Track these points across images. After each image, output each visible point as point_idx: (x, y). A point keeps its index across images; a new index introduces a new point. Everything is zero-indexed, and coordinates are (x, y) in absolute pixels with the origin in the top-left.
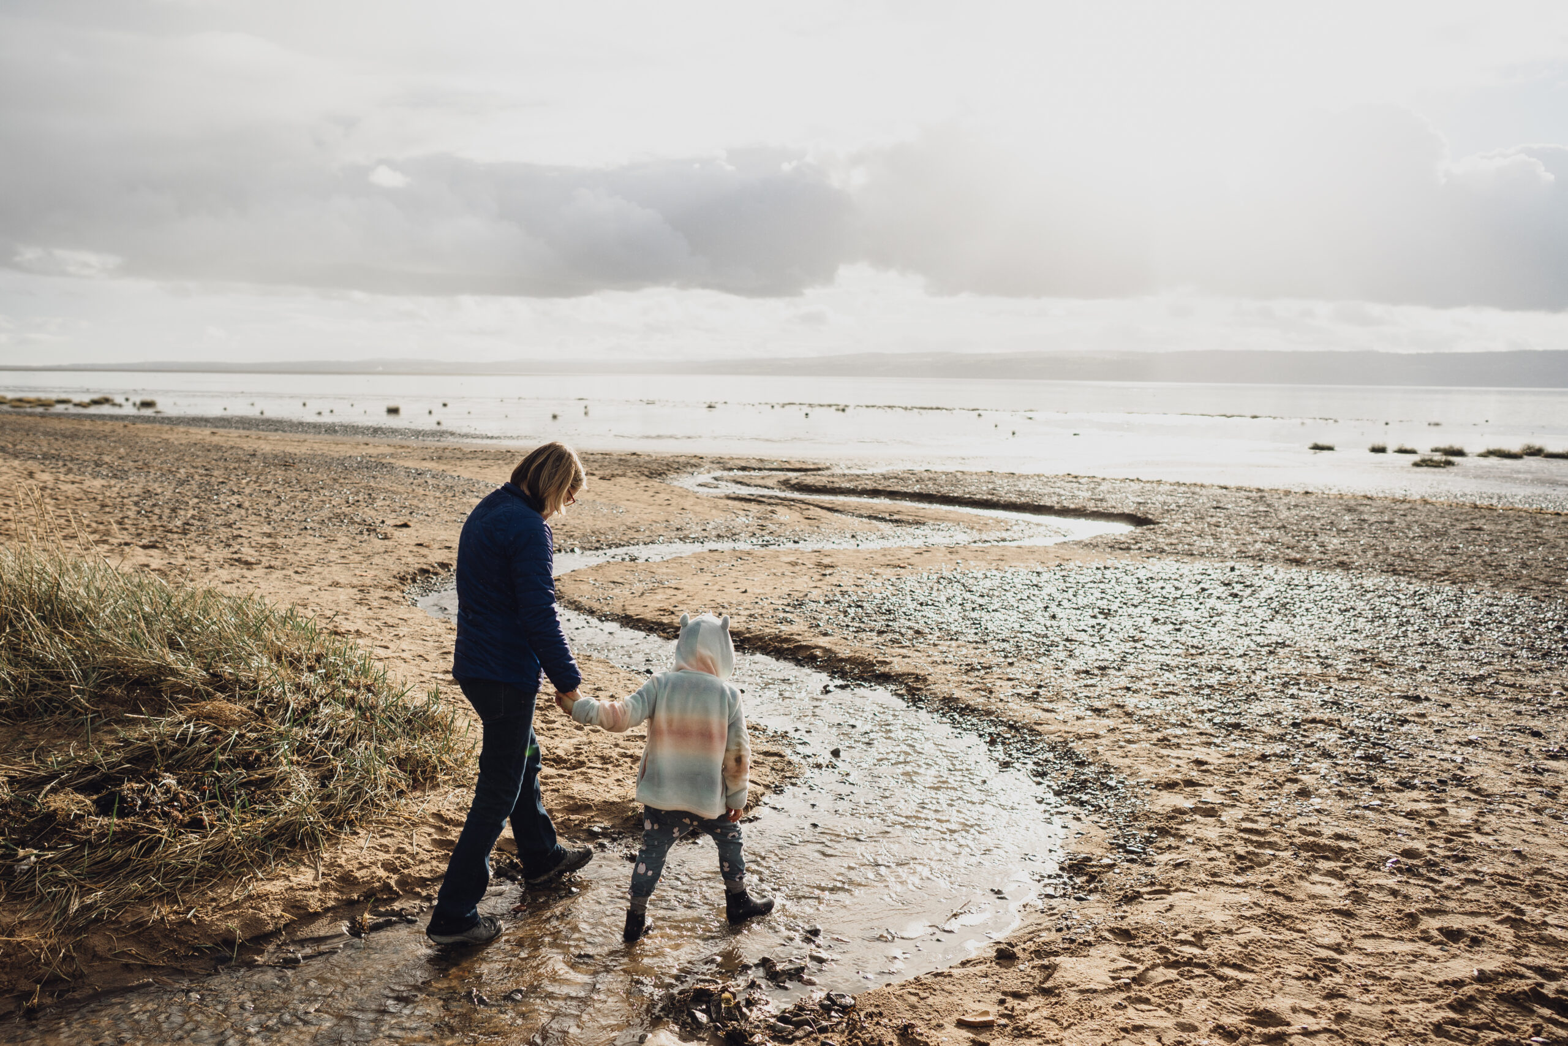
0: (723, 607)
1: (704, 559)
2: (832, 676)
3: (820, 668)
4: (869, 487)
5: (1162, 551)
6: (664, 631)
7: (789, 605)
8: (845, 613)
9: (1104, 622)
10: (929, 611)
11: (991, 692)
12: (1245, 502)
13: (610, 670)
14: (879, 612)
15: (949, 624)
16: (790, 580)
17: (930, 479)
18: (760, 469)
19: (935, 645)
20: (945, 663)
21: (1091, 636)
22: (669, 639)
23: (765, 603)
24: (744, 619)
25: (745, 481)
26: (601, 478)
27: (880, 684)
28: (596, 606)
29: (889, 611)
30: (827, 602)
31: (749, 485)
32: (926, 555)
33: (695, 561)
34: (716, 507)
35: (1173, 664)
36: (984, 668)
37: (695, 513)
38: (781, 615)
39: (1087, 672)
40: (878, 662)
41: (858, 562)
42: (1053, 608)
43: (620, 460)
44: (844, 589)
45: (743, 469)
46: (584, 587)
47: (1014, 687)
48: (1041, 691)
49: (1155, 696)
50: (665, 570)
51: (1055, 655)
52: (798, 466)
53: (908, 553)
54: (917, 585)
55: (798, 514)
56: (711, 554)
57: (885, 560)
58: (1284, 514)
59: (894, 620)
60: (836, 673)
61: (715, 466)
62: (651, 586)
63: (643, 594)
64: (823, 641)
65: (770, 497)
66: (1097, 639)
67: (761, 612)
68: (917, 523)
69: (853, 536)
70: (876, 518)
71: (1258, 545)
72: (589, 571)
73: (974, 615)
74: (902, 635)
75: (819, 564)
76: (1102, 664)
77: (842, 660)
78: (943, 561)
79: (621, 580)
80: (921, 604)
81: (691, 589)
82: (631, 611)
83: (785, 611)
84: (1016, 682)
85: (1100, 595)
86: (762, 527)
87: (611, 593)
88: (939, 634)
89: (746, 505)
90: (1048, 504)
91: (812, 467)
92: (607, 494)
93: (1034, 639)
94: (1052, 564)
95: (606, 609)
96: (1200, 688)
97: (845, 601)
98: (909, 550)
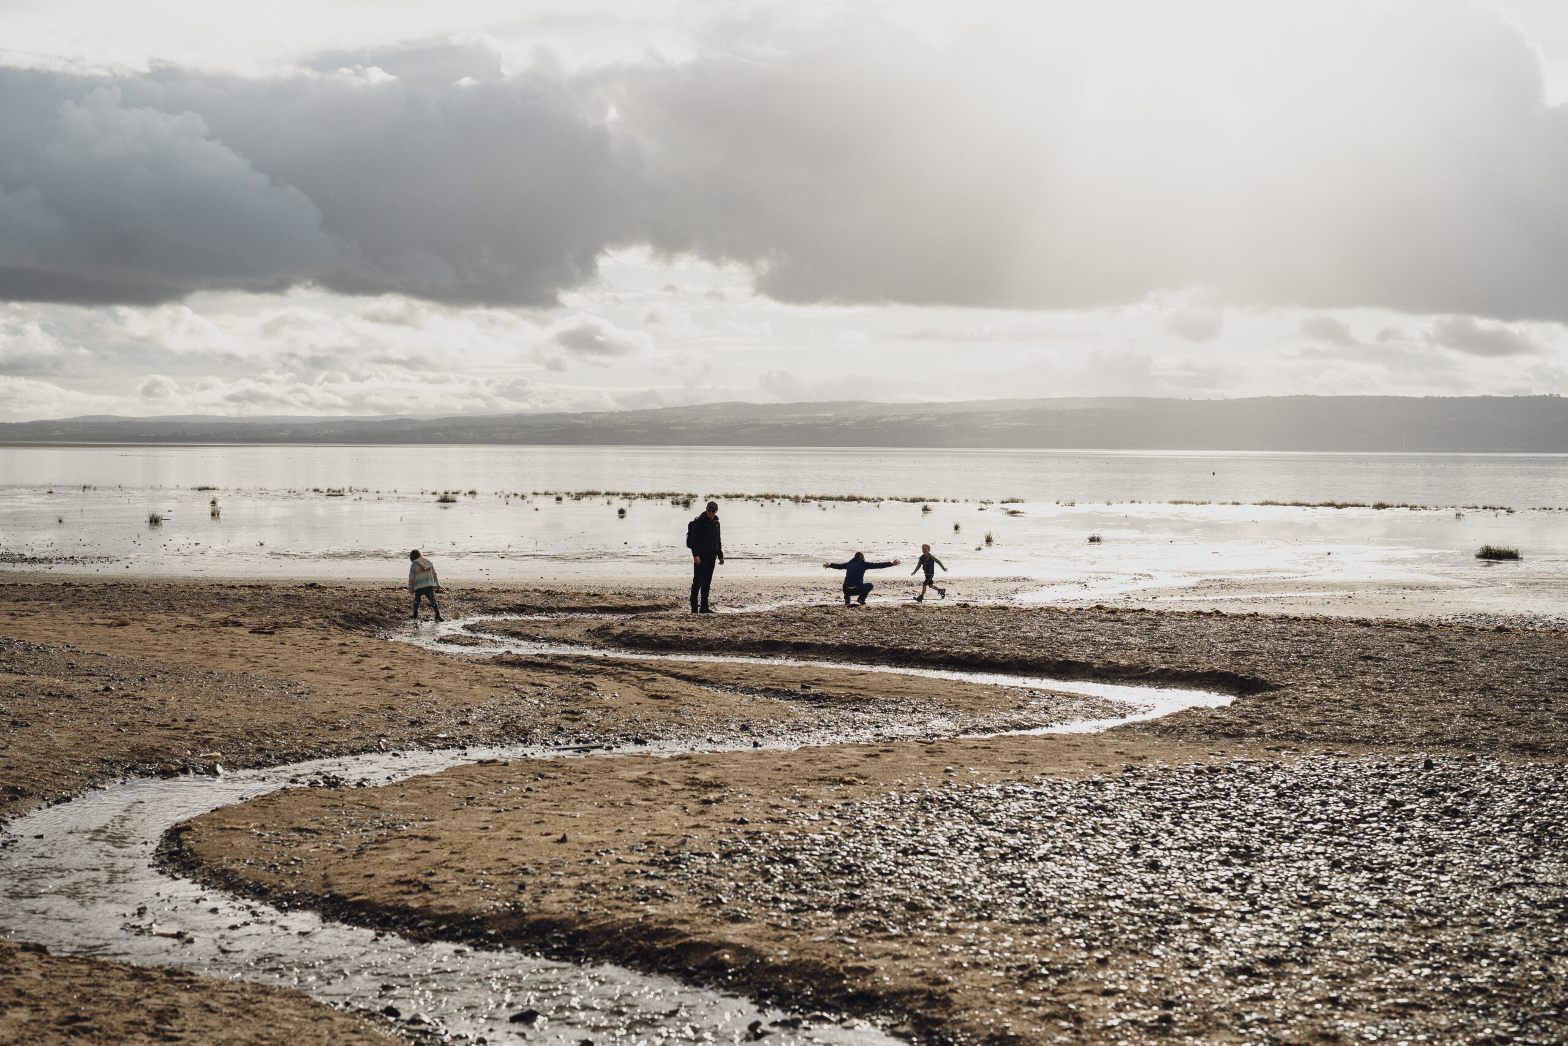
0: (525, 872)
1: (472, 778)
2: (760, 1000)
3: (735, 989)
4: (757, 637)
5: (1300, 737)
6: (412, 924)
7: (652, 863)
8: (768, 877)
9: (1248, 871)
10: (923, 866)
11: (1079, 1021)
12: (1409, 648)
13: (311, 1012)
14: (829, 870)
15: (967, 889)
16: (644, 815)
17: (863, 620)
18: (550, 610)
19: (950, 931)
20: (976, 965)
21: (1231, 899)
22: (423, 941)
23: (607, 861)
24: (570, 894)
25: (527, 630)
26: (253, 632)
27: (859, 1016)
28: (268, 878)
29: (848, 869)
30: (727, 855)
31: (534, 639)
32: (887, 758)
33: (454, 784)
34: (481, 680)
35: (1398, 947)
36: (1054, 972)
37: (442, 692)
38: (643, 884)
39: (1246, 970)
40: (849, 970)
41: (764, 775)
42: (1149, 852)
43: (288, 596)
44: (753, 828)
45: (520, 609)
46: (240, 841)
47: (1119, 1008)
48: (1175, 1013)
49: (1387, 1014)
50: (397, 803)
51: (1179, 940)
52: (620, 602)
53: (852, 755)
54: (886, 815)
55: (635, 689)
56: (484, 770)
57: (812, 770)
58: (1480, 668)
59: (862, 885)
60: (766, 996)
61: (466, 606)
62: (374, 834)
63: (360, 852)
64: (733, 933)
65: (578, 659)
66: (1246, 907)
67: (601, 879)
68: (856, 699)
69: (744, 728)
70: (777, 693)
71: (1458, 721)
72: (248, 809)
73: (1007, 868)
74: (886, 914)
75: (693, 782)
76: (1273, 953)
77: (775, 969)
78: (919, 768)
79: (314, 826)
80: (905, 852)
81: (456, 838)
82: (343, 886)
83: (649, 877)
84: (1121, 999)
85: (1220, 822)
86: (573, 716)
87: (297, 852)
88: (952, 910)
89: (536, 676)
90: (1082, 659)
91: (645, 603)
92: (269, 659)
93: (1132, 910)
94: (1116, 767)
95: (290, 884)
96: (1462, 993)
97: (760, 850)
98: (853, 751)
